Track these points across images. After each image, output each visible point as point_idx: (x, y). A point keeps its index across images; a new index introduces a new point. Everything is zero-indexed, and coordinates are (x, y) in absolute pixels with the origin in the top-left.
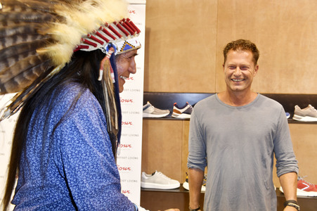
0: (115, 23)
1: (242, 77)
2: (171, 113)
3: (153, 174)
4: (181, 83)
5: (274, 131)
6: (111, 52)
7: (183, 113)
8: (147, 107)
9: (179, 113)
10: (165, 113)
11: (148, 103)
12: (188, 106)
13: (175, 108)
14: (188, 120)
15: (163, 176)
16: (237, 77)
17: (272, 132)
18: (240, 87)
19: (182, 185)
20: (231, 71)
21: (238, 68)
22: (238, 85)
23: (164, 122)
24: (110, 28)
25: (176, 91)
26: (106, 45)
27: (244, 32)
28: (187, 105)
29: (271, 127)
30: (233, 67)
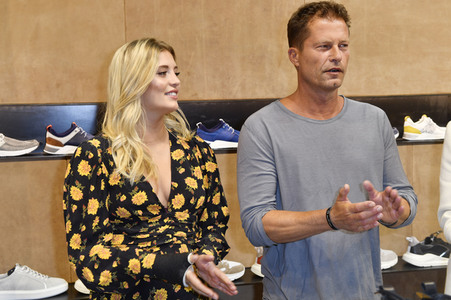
2: (42, 146)
3: (10, 273)
4: (58, 85)
7: (68, 144)
9: (59, 144)
10: (30, 147)
12: (77, 130)
13: (49, 135)
15: (33, 274)
19: (71, 285)
23: (28, 164)
25: (48, 101)
28: (73, 127)
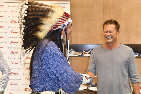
0: (62, 17)
1: (110, 36)
2: (82, 54)
4: (87, 40)
5: (128, 61)
6: (64, 28)
7: (88, 54)
8: (71, 51)
9: (86, 54)
10: (80, 54)
11: (72, 49)
12: (91, 50)
13: (84, 51)
14: (89, 57)
16: (108, 36)
17: (127, 61)
18: (110, 41)
20: (105, 34)
21: (108, 32)
22: (109, 40)
23: (79, 58)
24: (61, 19)
25: (84, 44)
26: (62, 26)
27: (116, 15)
29: (126, 59)
30: (106, 32)
